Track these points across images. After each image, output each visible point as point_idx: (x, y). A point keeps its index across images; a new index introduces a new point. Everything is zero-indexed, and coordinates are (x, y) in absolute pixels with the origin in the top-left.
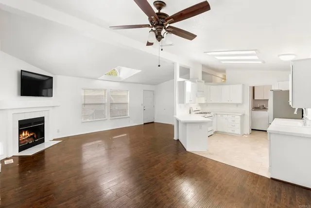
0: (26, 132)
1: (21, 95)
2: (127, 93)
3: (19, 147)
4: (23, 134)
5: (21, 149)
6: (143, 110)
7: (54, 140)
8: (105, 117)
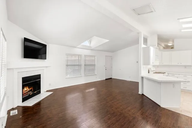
0: (27, 87)
1: (24, 57)
2: (95, 58)
3: (23, 98)
4: (25, 89)
5: (24, 100)
6: (105, 69)
7: (47, 91)
8: (81, 75)
